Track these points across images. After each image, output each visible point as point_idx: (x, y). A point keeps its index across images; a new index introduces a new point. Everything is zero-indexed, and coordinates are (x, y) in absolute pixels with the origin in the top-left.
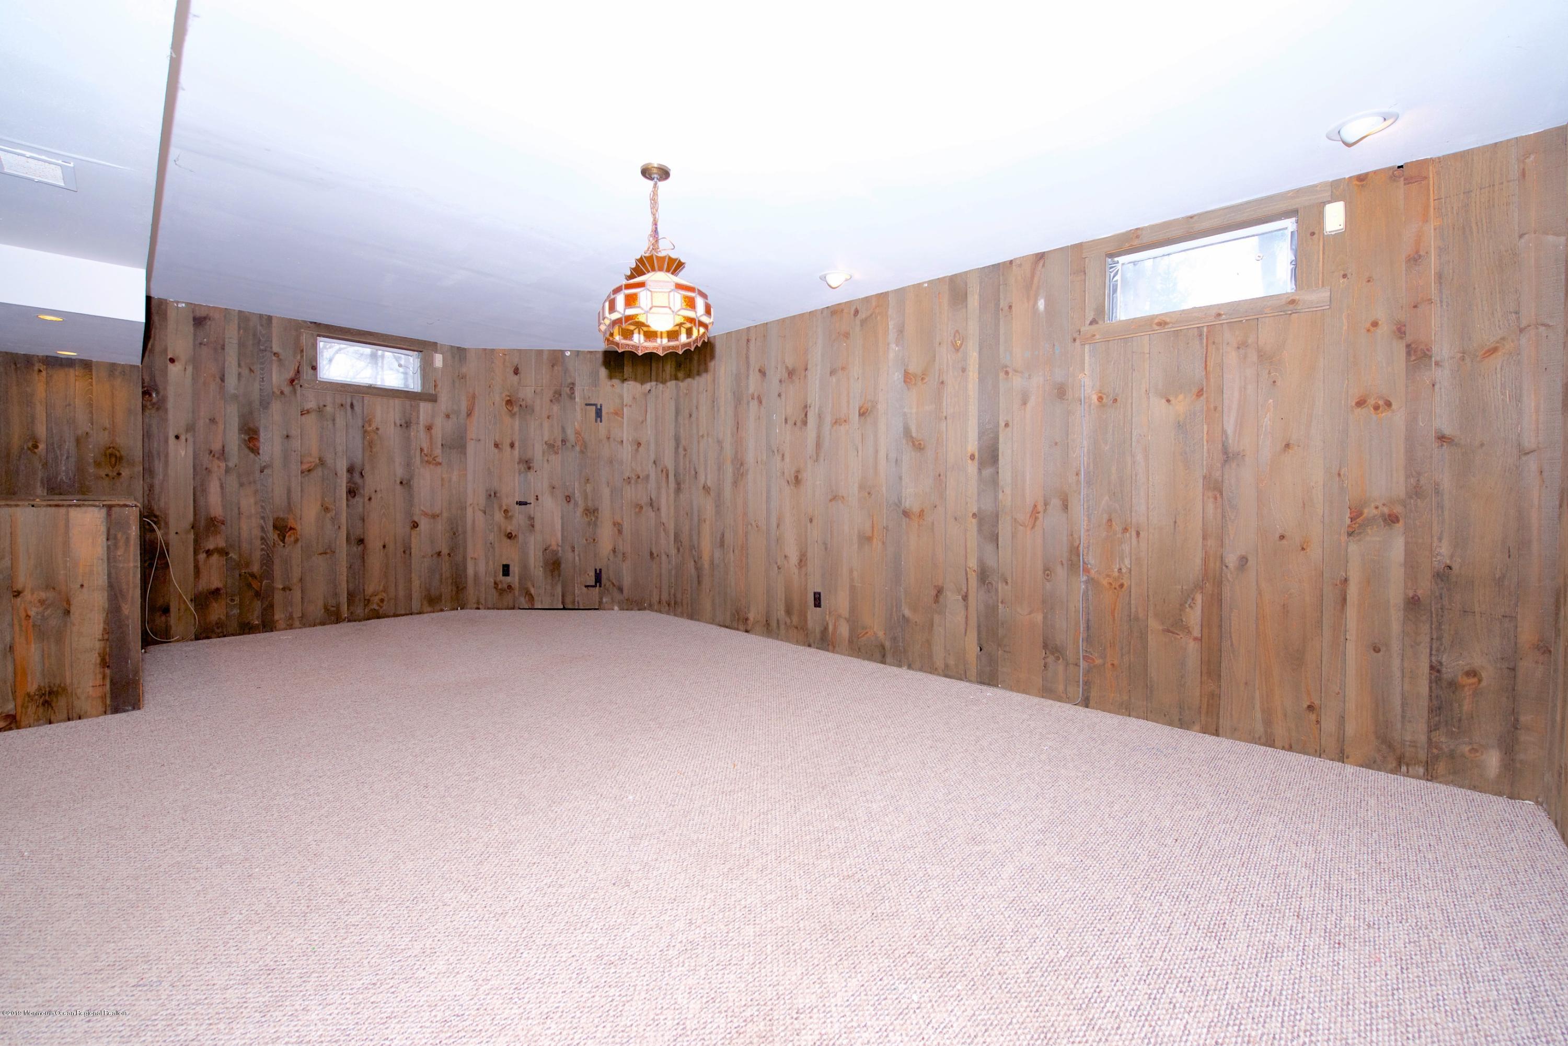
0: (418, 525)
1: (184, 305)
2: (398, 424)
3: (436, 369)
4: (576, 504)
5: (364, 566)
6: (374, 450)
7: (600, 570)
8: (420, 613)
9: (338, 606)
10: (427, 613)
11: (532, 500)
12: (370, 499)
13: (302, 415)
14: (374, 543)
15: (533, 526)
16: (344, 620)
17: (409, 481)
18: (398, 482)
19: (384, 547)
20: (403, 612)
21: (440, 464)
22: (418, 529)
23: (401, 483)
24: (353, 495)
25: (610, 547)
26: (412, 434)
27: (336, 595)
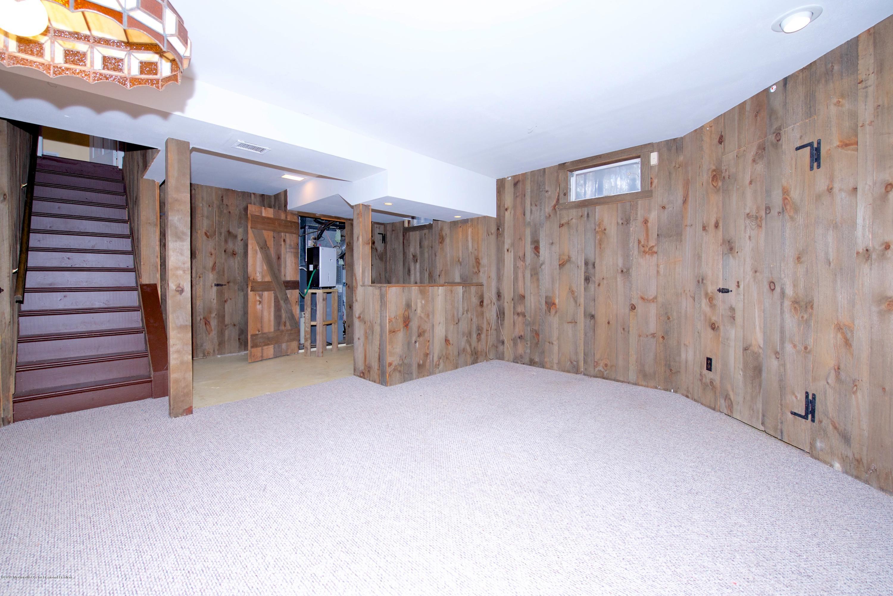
0: (635, 308)
1: (510, 178)
2: (620, 222)
3: (652, 167)
4: (783, 293)
5: (594, 336)
6: (603, 246)
7: (814, 395)
8: (635, 384)
9: (577, 362)
10: (642, 386)
11: (732, 286)
12: (599, 285)
13: (560, 227)
14: (601, 319)
15: (733, 318)
16: (581, 373)
17: (628, 270)
18: (620, 271)
19: (609, 323)
20: (622, 379)
21: (656, 253)
22: (635, 311)
23: (622, 271)
24: (588, 281)
25: (832, 363)
26: (631, 229)
27: (576, 353)
